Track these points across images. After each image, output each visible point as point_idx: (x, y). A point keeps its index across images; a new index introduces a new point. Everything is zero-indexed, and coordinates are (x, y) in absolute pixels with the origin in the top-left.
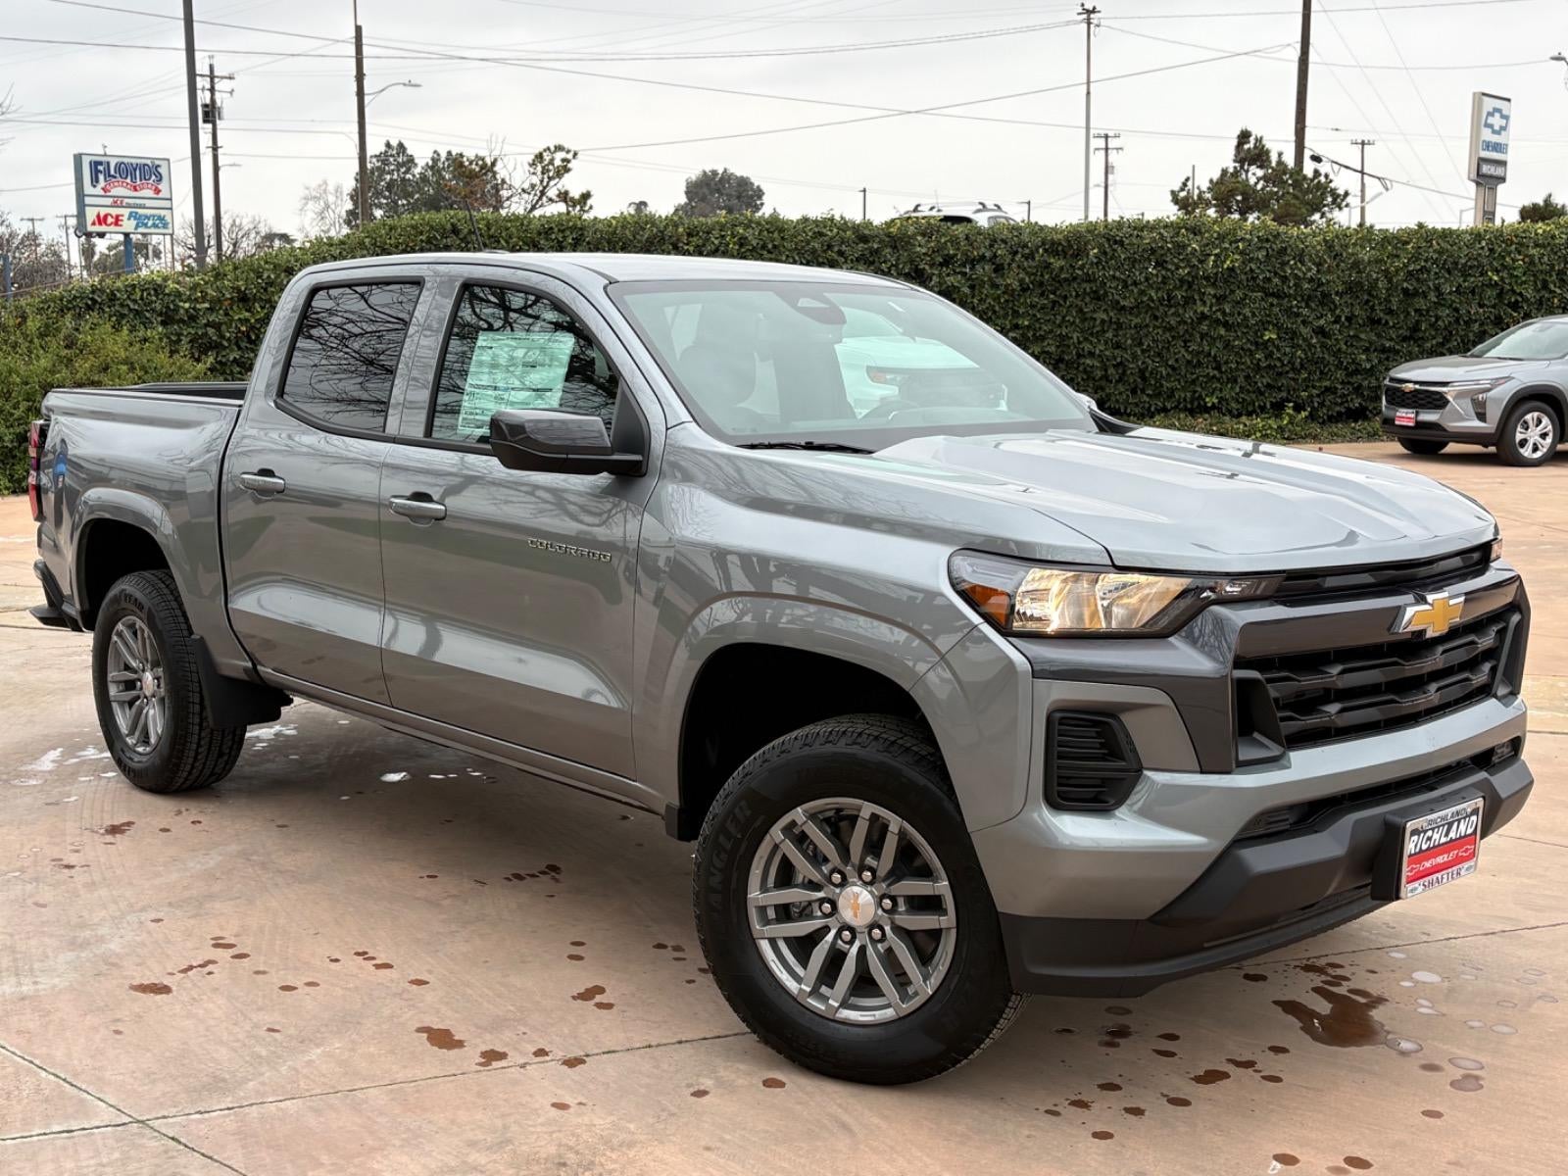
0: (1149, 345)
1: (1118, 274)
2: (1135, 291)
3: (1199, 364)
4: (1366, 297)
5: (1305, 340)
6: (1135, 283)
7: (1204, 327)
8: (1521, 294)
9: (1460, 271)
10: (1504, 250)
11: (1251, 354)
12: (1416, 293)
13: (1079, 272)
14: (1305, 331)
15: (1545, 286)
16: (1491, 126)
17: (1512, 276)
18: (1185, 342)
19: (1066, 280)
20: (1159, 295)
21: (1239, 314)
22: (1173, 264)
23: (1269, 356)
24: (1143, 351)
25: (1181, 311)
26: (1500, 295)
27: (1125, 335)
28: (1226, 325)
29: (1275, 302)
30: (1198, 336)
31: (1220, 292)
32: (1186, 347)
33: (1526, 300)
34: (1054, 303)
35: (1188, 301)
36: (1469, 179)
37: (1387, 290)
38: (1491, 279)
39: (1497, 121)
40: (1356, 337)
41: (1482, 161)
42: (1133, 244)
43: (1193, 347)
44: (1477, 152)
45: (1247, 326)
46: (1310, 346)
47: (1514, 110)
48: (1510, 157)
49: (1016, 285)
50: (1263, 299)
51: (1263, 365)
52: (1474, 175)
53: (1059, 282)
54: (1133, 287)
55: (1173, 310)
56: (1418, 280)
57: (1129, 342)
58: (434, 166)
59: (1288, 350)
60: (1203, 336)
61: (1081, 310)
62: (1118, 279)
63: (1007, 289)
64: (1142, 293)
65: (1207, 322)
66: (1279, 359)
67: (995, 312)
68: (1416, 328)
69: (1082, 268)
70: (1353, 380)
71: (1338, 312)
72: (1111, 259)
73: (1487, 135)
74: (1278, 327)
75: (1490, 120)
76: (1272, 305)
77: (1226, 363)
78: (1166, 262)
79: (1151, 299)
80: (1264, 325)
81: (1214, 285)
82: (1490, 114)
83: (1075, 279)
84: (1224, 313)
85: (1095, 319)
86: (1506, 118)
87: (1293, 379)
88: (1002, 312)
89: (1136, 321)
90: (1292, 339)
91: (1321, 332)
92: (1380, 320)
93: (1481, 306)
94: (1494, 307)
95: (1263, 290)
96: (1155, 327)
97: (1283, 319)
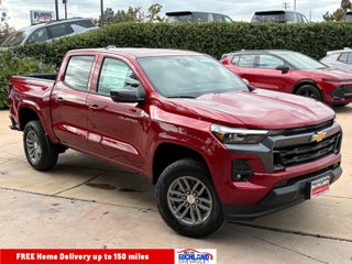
58: (118, 13)
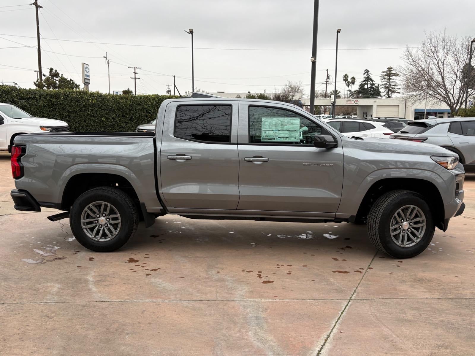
0: (77, 121)
1: (68, 103)
2: (73, 108)
3: (88, 126)
4: (121, 110)
5: (110, 120)
6: (72, 106)
7: (89, 117)
8: (151, 110)
9: (139, 105)
10: (147, 101)
11: (100, 124)
12: (131, 110)
13: (59, 103)
14: (111, 118)
15: (155, 109)
16: (86, 71)
17: (149, 106)
18: (85, 120)
19: (55, 104)
20: (79, 109)
21: (96, 114)
22: (81, 101)
23: (103, 124)
24: (75, 122)
25: (84, 113)
26: (147, 111)
27: (71, 119)
28: (93, 116)
29: (104, 111)
30: (88, 119)
31: (92, 108)
32: (85, 122)
33: (152, 112)
34: (52, 110)
35: (85, 110)
36: (83, 83)
37: (126, 109)
38: (145, 107)
39: (87, 70)
40: (121, 120)
41: (85, 79)
42: (71, 96)
43: (87, 122)
44: (84, 77)
45: (98, 117)
46: (112, 122)
47: (90, 67)
48: (90, 78)
49: (43, 105)
50: (101, 110)
51: (102, 126)
52: (84, 82)
53: (53, 105)
54: (72, 107)
55: (82, 113)
56: (131, 107)
57: (72, 120)
59: (107, 122)
60: (89, 119)
61: (59, 112)
62: (68, 105)
63: (40, 106)
64: (74, 108)
65: (89, 116)
66: (105, 125)
67: (37, 112)
68: (132, 118)
69: (59, 101)
70: (120, 129)
71: (116, 114)
72: (66, 100)
73: (86, 73)
74: (105, 117)
75: (86, 69)
76: (103, 112)
77: (94, 125)
78: (79, 101)
79: (77, 110)
80: (102, 116)
81: (90, 107)
82: (86, 68)
83: (57, 104)
84: (93, 113)
85: (63, 115)
86: (89, 69)
87: (108, 129)
88: (39, 112)
89: (74, 115)
90: (108, 120)
91: (113, 118)
92: (125, 116)
93: (144, 113)
94: (146, 113)
95: (100, 108)
96: (78, 117)
97: (106, 115)
